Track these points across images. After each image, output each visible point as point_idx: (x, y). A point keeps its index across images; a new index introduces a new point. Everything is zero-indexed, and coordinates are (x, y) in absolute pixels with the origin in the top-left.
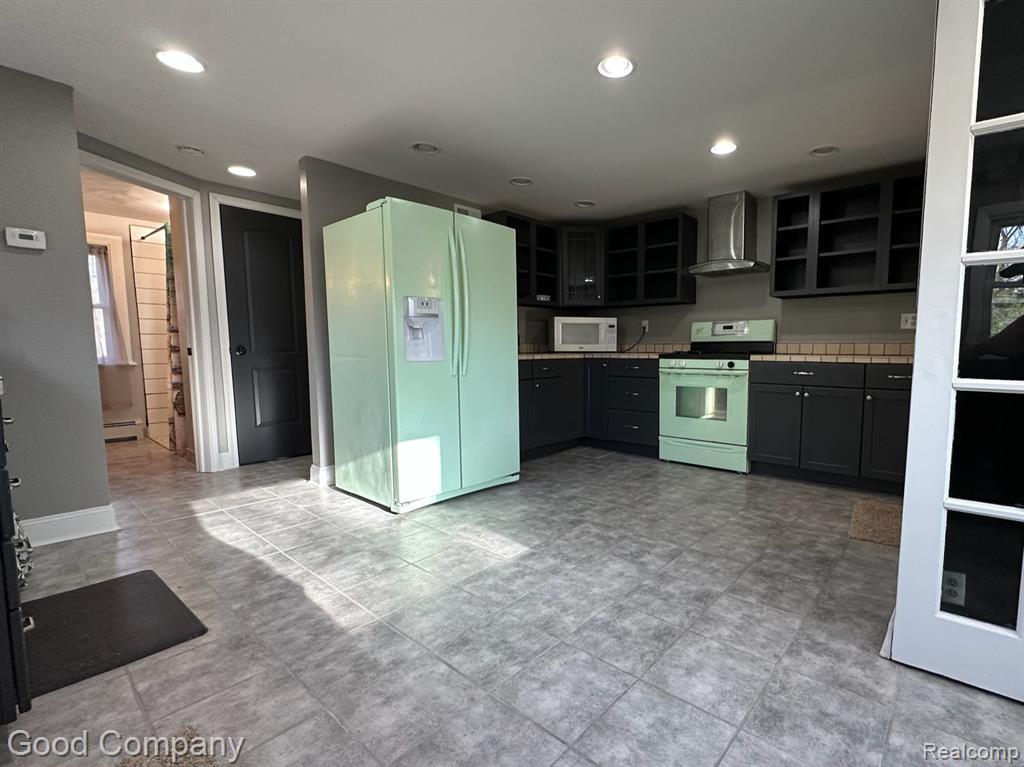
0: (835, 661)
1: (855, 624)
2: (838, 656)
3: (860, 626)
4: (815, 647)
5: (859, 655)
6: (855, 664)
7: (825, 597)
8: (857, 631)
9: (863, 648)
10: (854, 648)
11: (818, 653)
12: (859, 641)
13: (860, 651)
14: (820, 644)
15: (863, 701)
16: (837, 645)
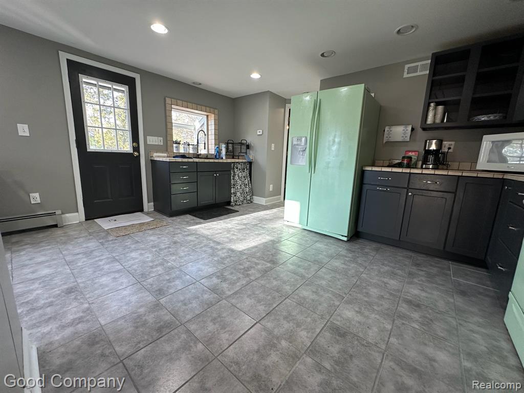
0: (62, 324)
1: (67, 353)
2: (63, 327)
3: (63, 355)
4: (80, 320)
5: (50, 338)
6: (50, 332)
7: (107, 352)
8: (63, 349)
9: (51, 343)
10: (57, 338)
11: (74, 320)
12: (56, 345)
13: (51, 340)
14: (78, 323)
15: (34, 322)
16: (68, 331)
